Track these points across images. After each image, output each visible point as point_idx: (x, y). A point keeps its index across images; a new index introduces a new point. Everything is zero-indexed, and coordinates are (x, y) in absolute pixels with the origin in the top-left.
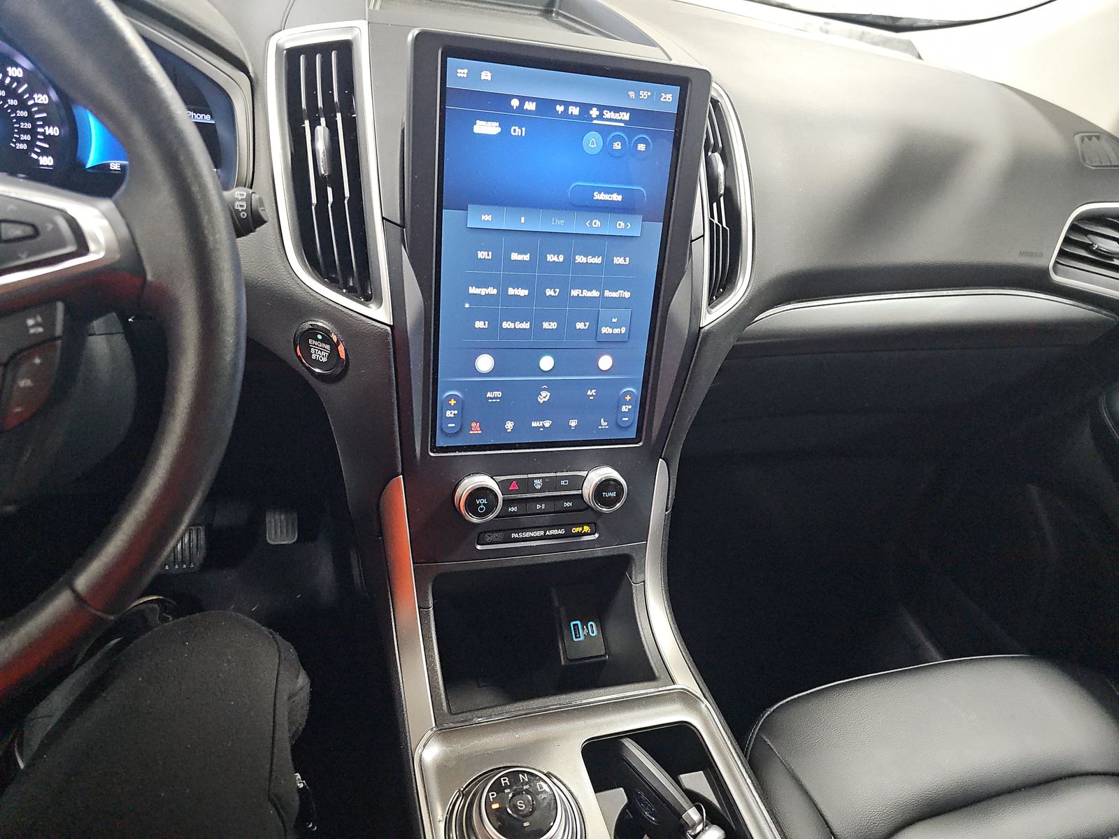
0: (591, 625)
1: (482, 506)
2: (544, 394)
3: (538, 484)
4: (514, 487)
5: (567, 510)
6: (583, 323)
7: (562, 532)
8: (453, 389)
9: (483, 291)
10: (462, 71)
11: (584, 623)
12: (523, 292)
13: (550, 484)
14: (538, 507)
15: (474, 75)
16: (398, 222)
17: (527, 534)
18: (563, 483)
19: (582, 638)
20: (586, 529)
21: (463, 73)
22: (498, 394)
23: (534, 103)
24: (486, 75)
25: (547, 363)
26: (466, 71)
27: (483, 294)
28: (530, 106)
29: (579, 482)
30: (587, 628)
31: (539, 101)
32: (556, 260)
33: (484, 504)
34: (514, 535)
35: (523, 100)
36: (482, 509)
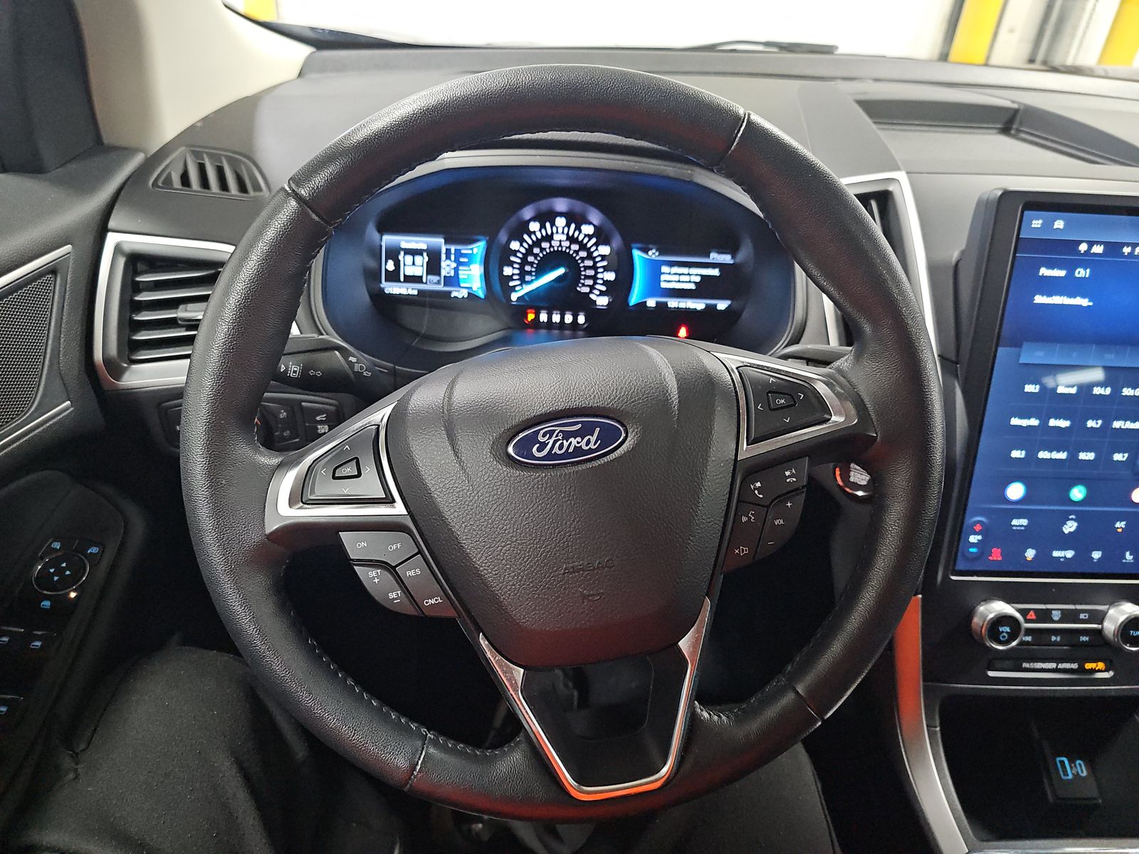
0: (1080, 764)
1: (1005, 634)
2: (1070, 523)
3: (1056, 615)
4: (1032, 615)
5: (1084, 644)
6: (1121, 455)
7: (1075, 666)
8: (981, 515)
9: (1024, 423)
10: (1037, 222)
11: (1072, 761)
12: (1064, 424)
13: (1068, 616)
14: (1053, 638)
15: (1048, 225)
16: (954, 359)
17: (1039, 665)
18: (1082, 616)
19: (1070, 777)
20: (1101, 665)
21: (1037, 224)
22: (1024, 522)
23: (1102, 246)
24: (1059, 224)
25: (1078, 493)
26: (1040, 222)
27: (1024, 425)
28: (1098, 249)
29: (1099, 617)
30: (1075, 766)
31: (1106, 244)
32: (1103, 393)
33: (1007, 632)
34: (1025, 665)
35: (1091, 244)
36: (1004, 637)
